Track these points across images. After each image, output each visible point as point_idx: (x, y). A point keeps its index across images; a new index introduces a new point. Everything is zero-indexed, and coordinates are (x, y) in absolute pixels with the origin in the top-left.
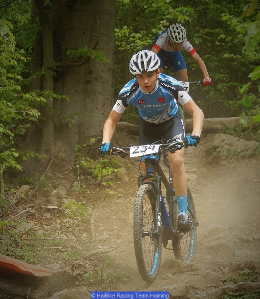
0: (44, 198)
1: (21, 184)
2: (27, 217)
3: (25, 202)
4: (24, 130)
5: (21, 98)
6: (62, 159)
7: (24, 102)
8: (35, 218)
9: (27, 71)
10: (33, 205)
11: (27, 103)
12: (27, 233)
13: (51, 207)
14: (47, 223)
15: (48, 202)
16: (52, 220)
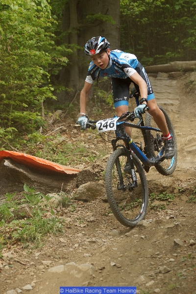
0: (72, 119)
1: (56, 110)
2: (60, 133)
3: (59, 122)
4: (57, 72)
5: (55, 49)
7: (57, 52)
8: (66, 133)
9: (58, 30)
10: (65, 124)
11: (59, 53)
12: (61, 144)
13: (77, 125)
14: (74, 136)
15: (75, 122)
16: (78, 134)
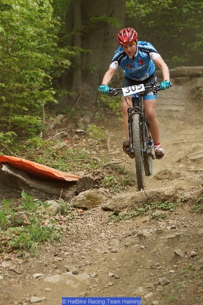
0: (74, 124)
1: (57, 114)
2: (61, 138)
3: (60, 127)
4: (60, 75)
5: (58, 51)
6: (87, 96)
7: (59, 55)
8: (67, 138)
9: (62, 32)
10: (66, 129)
12: (61, 149)
13: (79, 131)
14: (76, 142)
15: (77, 127)
16: (79, 140)
